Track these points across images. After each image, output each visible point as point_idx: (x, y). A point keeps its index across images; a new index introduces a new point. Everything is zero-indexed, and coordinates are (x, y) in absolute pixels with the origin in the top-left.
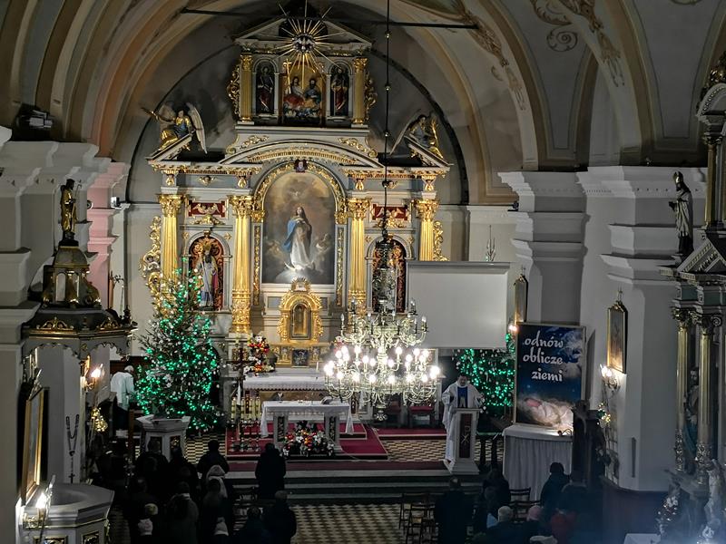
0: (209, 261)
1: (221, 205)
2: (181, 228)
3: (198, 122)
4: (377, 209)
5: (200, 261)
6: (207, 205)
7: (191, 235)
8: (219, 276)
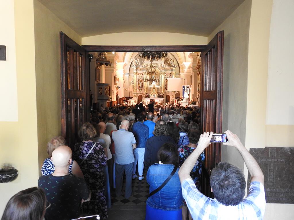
0: (141, 82)
1: (143, 74)
2: (136, 77)
3: (139, 61)
4: (166, 74)
5: (140, 82)
6: (141, 74)
7: (138, 78)
8: (142, 84)
